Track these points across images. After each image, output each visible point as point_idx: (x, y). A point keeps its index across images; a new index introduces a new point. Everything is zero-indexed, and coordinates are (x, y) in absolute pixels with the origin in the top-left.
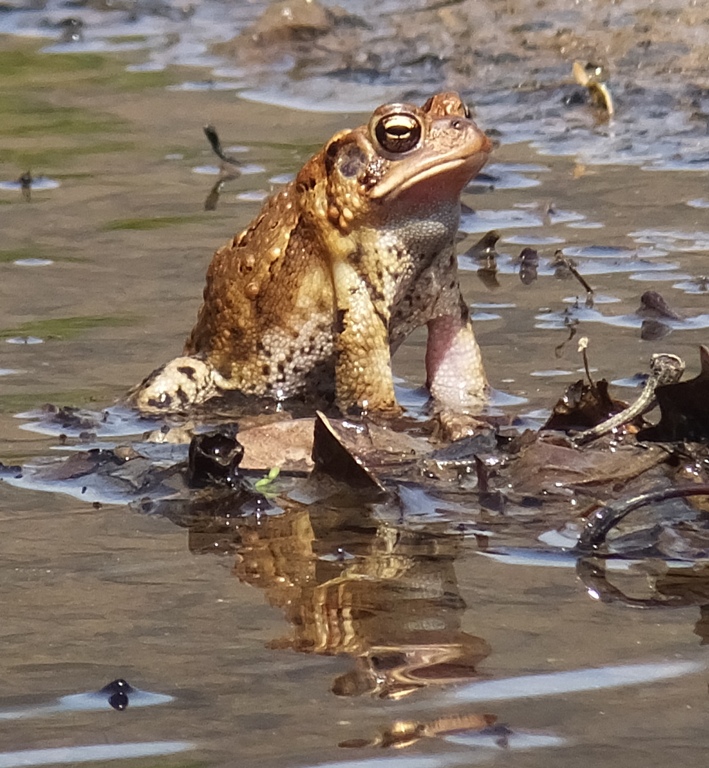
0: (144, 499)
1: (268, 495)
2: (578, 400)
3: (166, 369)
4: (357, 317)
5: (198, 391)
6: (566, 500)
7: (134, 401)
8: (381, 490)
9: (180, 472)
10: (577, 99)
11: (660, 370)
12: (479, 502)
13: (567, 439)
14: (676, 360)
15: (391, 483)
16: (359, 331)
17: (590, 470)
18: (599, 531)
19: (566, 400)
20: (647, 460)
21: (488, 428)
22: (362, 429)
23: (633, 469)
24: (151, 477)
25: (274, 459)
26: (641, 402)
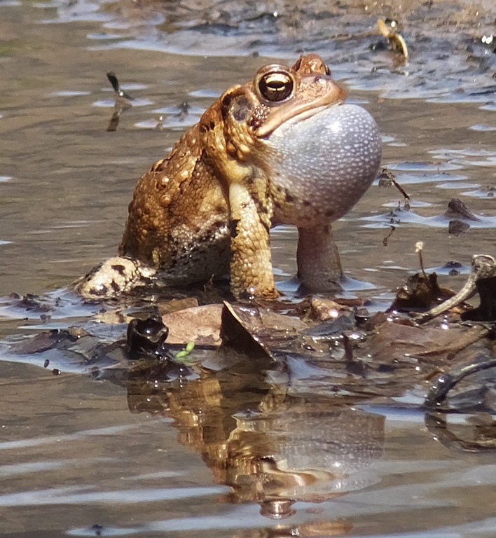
0: (93, 368)
1: (188, 364)
2: (415, 288)
3: (103, 267)
4: (247, 225)
5: (126, 282)
6: (412, 366)
7: (79, 290)
8: (273, 360)
9: (121, 347)
10: (381, 46)
11: (479, 267)
12: (346, 369)
13: (410, 319)
14: (491, 259)
15: (280, 354)
16: (248, 236)
17: (429, 344)
18: (441, 392)
19: (406, 288)
20: (472, 335)
21: (349, 311)
22: (254, 312)
23: (461, 342)
24: (98, 351)
25: (189, 335)
26: (465, 291)
